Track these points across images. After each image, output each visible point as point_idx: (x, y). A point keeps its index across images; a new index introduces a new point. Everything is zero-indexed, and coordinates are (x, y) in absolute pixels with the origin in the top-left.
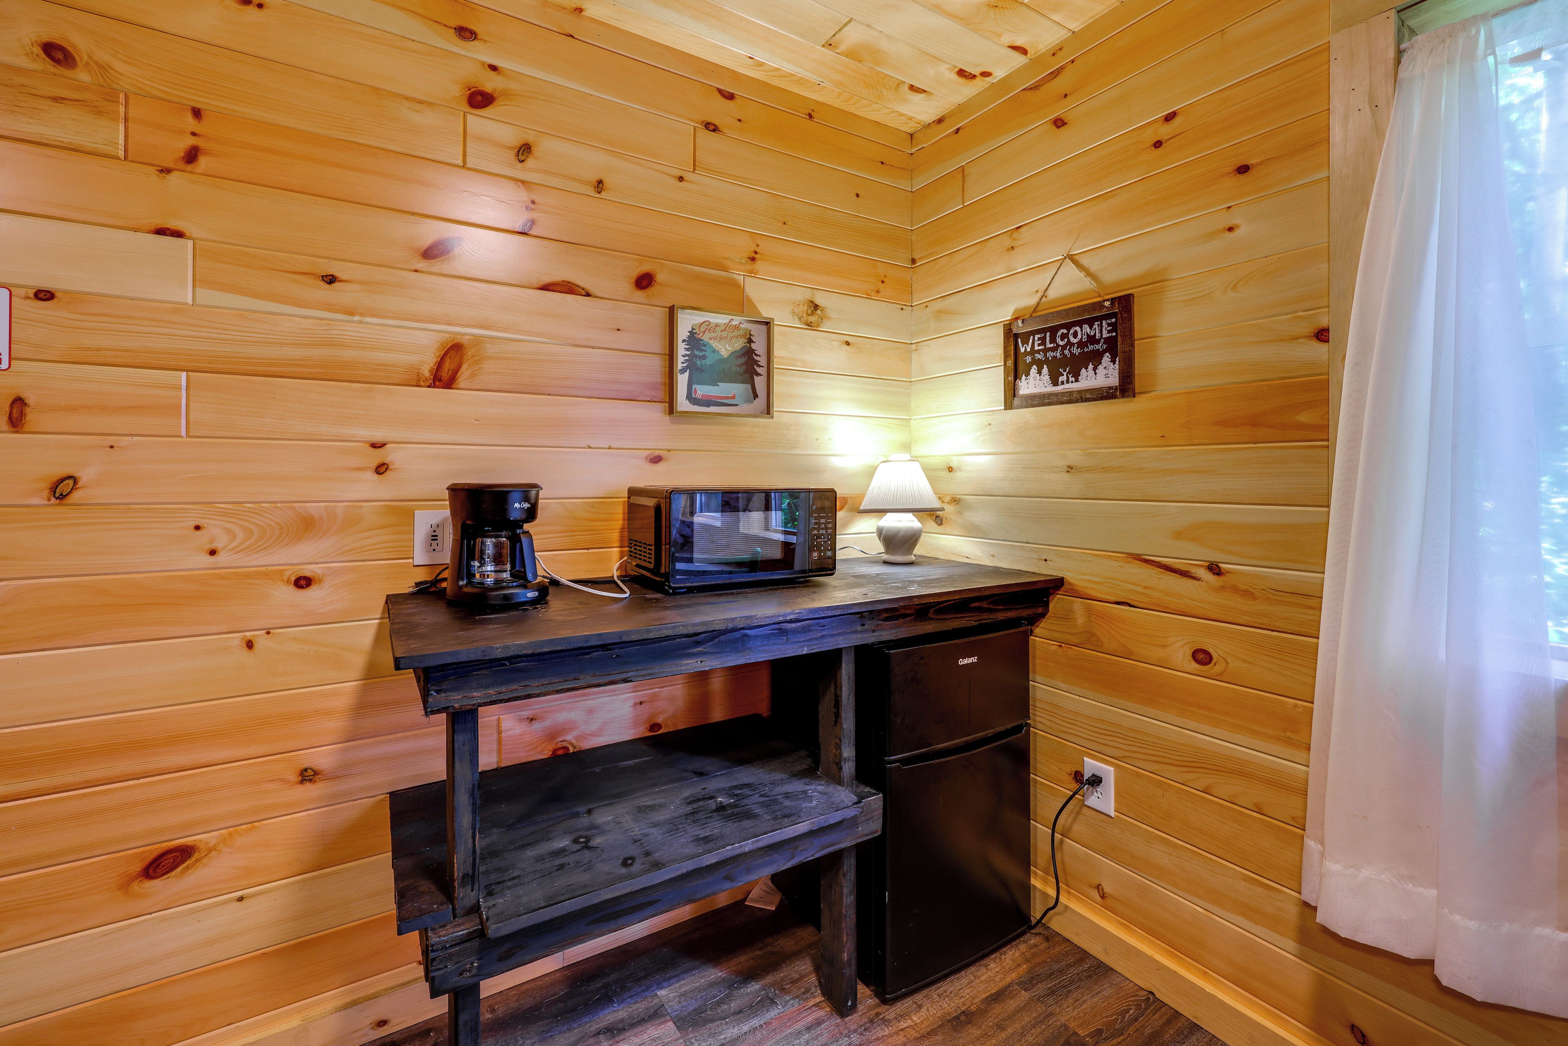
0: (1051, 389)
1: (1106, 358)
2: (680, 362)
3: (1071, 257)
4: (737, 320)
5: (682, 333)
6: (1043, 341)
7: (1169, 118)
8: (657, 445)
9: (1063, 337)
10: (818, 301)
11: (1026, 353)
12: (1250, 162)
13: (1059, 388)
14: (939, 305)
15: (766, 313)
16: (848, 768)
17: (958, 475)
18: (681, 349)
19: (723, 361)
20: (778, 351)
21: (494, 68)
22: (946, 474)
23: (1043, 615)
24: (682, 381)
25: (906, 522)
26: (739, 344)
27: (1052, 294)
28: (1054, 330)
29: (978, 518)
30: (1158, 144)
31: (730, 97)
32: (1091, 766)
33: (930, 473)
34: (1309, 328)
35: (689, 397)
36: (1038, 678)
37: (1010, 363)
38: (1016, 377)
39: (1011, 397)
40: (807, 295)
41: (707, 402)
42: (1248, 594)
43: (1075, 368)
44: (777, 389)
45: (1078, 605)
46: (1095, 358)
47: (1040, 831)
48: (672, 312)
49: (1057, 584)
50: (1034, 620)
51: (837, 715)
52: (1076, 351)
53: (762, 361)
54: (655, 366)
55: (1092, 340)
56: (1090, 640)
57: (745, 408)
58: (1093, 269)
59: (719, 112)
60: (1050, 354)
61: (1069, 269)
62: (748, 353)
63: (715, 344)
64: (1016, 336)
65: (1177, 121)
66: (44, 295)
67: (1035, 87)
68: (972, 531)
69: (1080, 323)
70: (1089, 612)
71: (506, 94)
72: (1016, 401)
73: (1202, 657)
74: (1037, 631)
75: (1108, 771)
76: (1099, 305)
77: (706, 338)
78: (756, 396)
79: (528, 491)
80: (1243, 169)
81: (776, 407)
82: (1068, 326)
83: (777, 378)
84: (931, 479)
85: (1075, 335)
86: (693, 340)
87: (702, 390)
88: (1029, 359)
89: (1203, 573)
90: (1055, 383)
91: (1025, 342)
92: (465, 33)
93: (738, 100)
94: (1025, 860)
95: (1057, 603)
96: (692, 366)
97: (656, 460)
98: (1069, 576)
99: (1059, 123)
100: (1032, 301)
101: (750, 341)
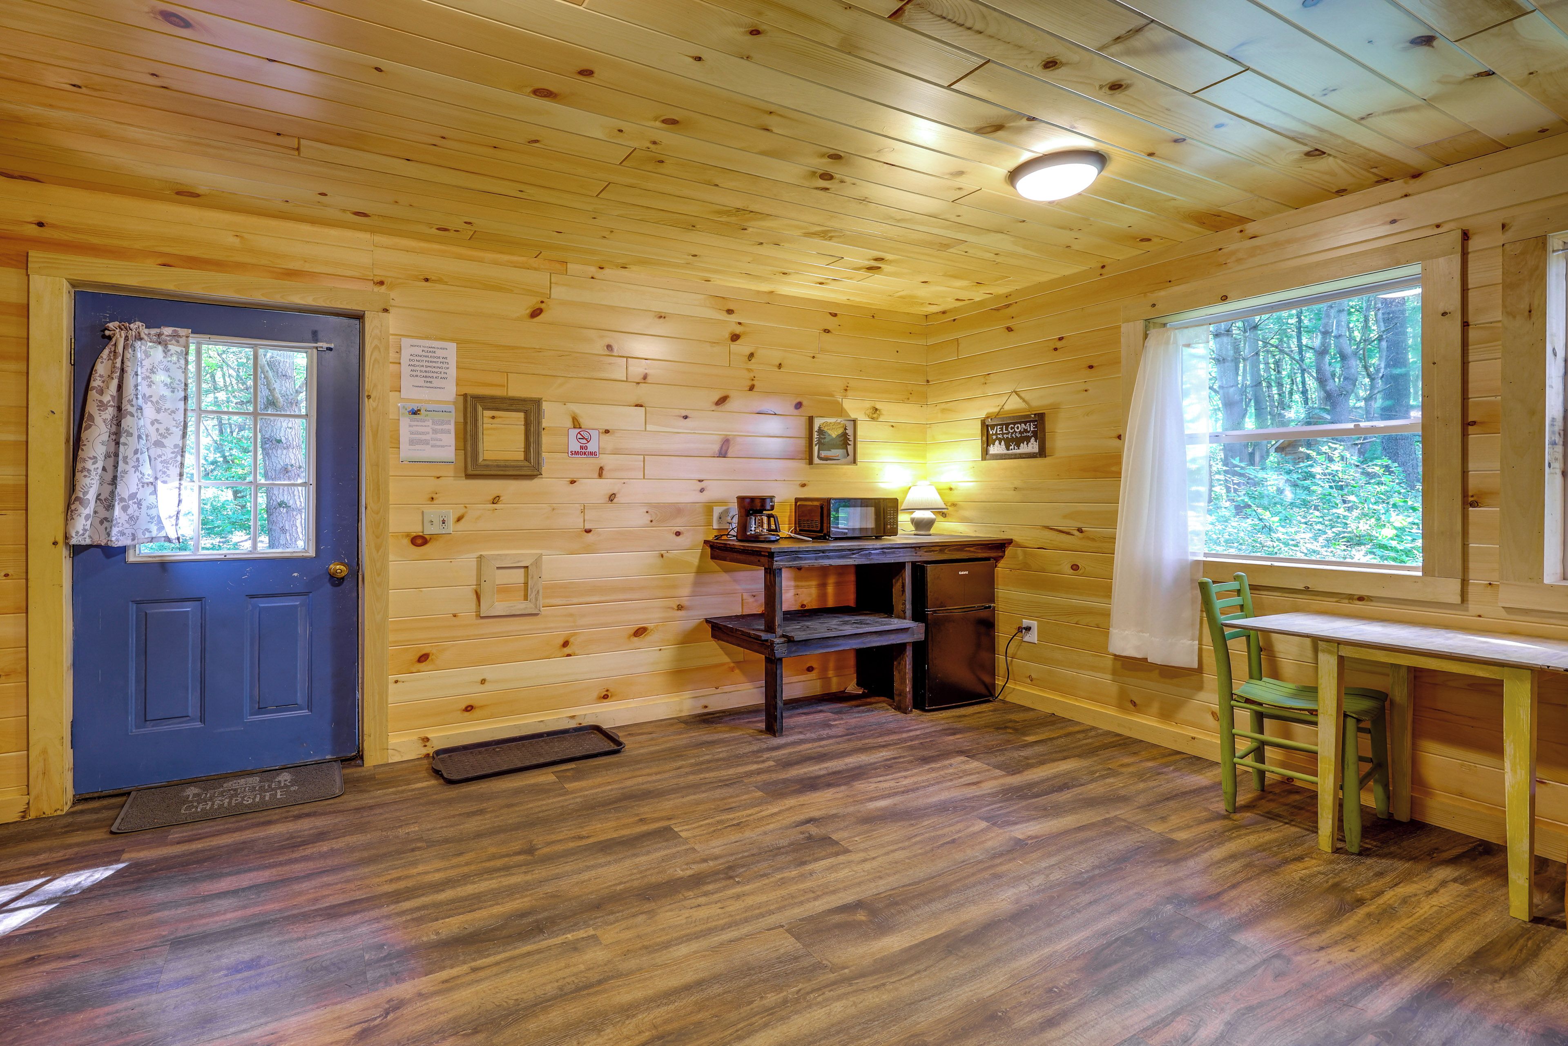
0: (1006, 452)
1: (1033, 440)
2: (815, 441)
3: (1016, 392)
4: (839, 420)
5: (816, 428)
6: (1002, 429)
7: (1061, 339)
8: (804, 480)
9: (1012, 428)
10: (877, 407)
11: (993, 434)
12: (1094, 365)
13: (1010, 452)
14: (943, 406)
15: (853, 416)
16: (909, 613)
17: (955, 492)
18: (815, 435)
19: (833, 439)
20: (860, 433)
21: (740, 323)
22: (948, 491)
23: (1002, 557)
24: (816, 449)
25: (927, 515)
26: (840, 431)
27: (1006, 408)
28: (1007, 425)
29: (967, 513)
30: (1056, 349)
31: (835, 315)
32: (1026, 622)
33: (940, 492)
34: (1116, 434)
35: (819, 457)
36: (1000, 587)
37: (985, 438)
38: (988, 445)
39: (985, 455)
40: (873, 404)
41: (826, 459)
42: (1093, 540)
43: (1018, 442)
44: (859, 451)
45: (1019, 550)
46: (1028, 440)
47: (1000, 659)
48: (811, 420)
49: (1010, 542)
50: (997, 559)
51: (904, 591)
52: (1018, 435)
53: (851, 438)
54: (802, 443)
55: (1026, 431)
56: (1026, 566)
57: (844, 460)
58: (1027, 399)
59: (831, 323)
60: (1005, 436)
61: (1015, 397)
62: (845, 435)
63: (829, 432)
64: (987, 426)
65: (1063, 341)
66: (607, 432)
67: (997, 309)
68: (964, 520)
69: (1020, 423)
70: (1025, 553)
71: (744, 333)
72: (988, 457)
73: (1075, 567)
74: (999, 565)
75: (1034, 624)
76: (1029, 416)
77: (825, 429)
78: (848, 455)
79: (771, 498)
80: (1091, 367)
81: (859, 459)
82: (1014, 424)
83: (859, 445)
84: (940, 494)
85: (1018, 428)
86: (821, 431)
87: (824, 454)
88: (994, 437)
89: (1076, 533)
90: (1008, 449)
91: (993, 429)
92: (730, 312)
93: (839, 316)
94: (993, 674)
95: (1009, 551)
96: (820, 443)
97: (804, 485)
98: (1015, 538)
99: (1009, 329)
100: (996, 410)
101: (846, 429)
